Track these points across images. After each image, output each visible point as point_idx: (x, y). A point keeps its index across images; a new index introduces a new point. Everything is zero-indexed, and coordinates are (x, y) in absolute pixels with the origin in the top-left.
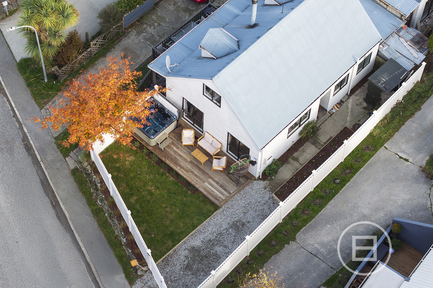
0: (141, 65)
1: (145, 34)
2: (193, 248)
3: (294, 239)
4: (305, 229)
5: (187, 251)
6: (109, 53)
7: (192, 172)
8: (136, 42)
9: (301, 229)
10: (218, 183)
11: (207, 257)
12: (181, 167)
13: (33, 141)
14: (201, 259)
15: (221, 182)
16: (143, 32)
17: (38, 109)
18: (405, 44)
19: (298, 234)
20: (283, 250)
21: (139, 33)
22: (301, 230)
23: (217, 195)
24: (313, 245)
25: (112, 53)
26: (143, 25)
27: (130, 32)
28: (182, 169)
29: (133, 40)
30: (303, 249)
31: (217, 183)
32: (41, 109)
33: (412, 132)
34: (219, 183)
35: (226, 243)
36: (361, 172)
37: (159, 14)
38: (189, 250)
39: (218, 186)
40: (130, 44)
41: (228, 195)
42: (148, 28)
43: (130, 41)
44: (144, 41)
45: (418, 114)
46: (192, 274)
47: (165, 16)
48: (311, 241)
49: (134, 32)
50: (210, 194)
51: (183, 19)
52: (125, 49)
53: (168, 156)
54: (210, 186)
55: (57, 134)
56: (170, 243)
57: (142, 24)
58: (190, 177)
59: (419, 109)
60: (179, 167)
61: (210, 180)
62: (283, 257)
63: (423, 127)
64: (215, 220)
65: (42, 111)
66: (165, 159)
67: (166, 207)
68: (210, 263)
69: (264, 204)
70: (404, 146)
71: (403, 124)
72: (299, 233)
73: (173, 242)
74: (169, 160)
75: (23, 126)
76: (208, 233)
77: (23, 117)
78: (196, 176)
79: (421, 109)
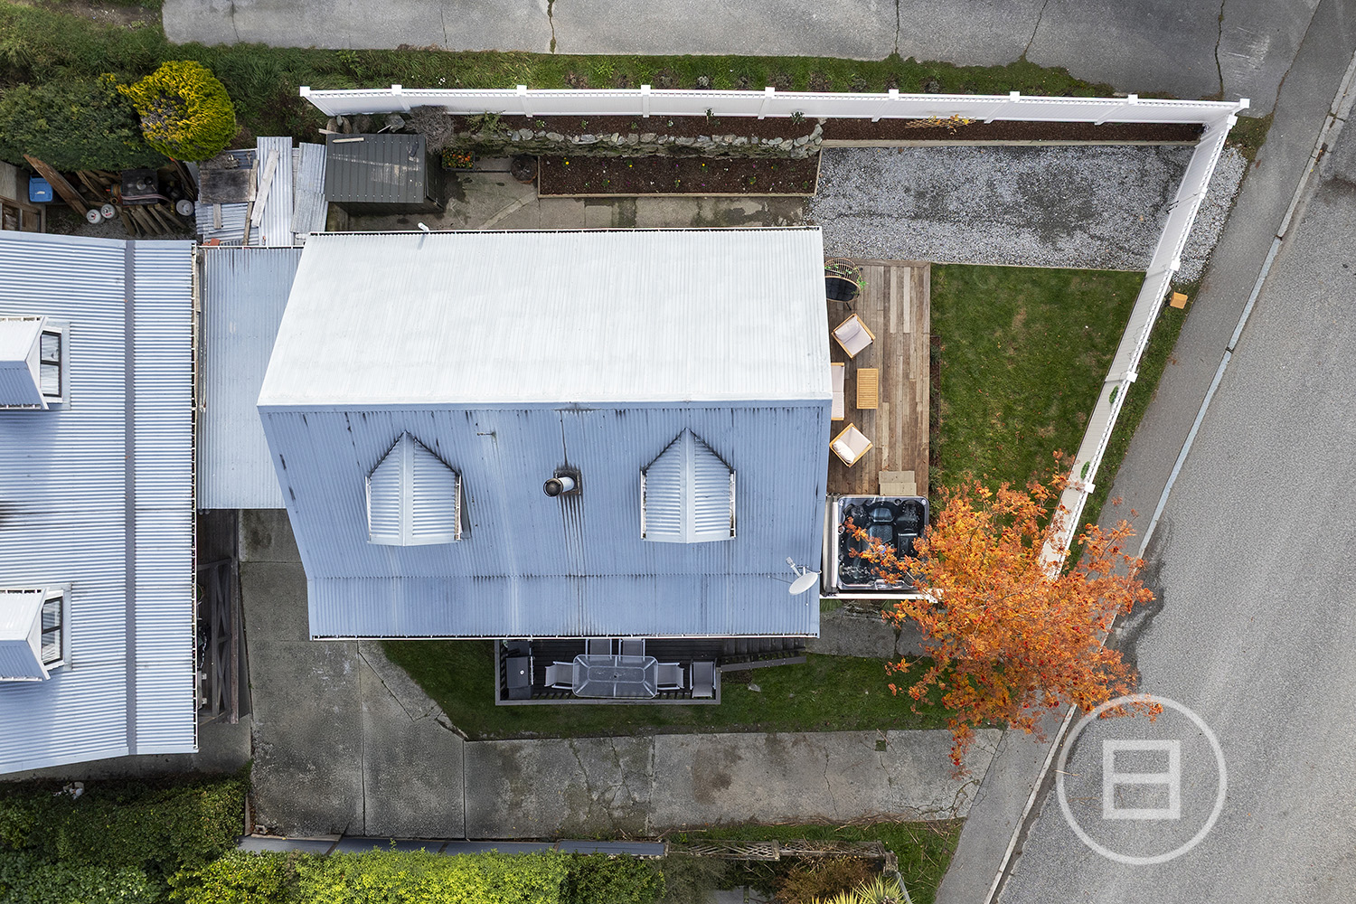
0: (711, 732)
1: (636, 795)
2: (1044, 239)
3: (894, 57)
4: (856, 54)
5: (1059, 245)
6: (736, 820)
7: (906, 376)
8: (668, 794)
9: (862, 62)
10: (884, 310)
11: (1040, 200)
12: (914, 405)
13: (1042, 762)
14: (1053, 206)
15: (880, 306)
16: (635, 803)
17: (967, 826)
18: (261, 203)
19: (879, 60)
20: (931, 58)
21: (643, 808)
22: (865, 59)
23: (911, 287)
24: (878, 13)
25: (732, 815)
26: (618, 819)
27: (655, 830)
28: (917, 400)
29: (670, 804)
30: (901, 23)
31: (886, 311)
32: (962, 820)
33: (473, 21)
34: (885, 307)
35: (984, 191)
36: (649, 49)
37: (566, 813)
38: (1054, 243)
39: (891, 303)
40: (683, 801)
41: (893, 269)
42: (616, 803)
43: (676, 809)
44: (655, 780)
45: (420, 42)
46: (1093, 194)
47: (561, 798)
48: (873, 24)
49: (650, 822)
50: (922, 303)
51: (538, 753)
52: (703, 797)
53: (913, 451)
54: (907, 317)
55: (993, 732)
56: (1075, 285)
57: (616, 824)
58: (918, 369)
59: (405, 51)
60: (919, 409)
61: (892, 330)
62: (947, 45)
63: (441, 10)
64: (955, 253)
65: (965, 816)
66: (924, 449)
67: (1011, 359)
68: (1047, 183)
69: (844, 196)
70: (518, 13)
71: (468, 55)
72: (874, 60)
73: (1067, 283)
74: (921, 440)
75: (1025, 816)
76: (993, 240)
77: (1007, 836)
78: (907, 362)
79: (401, 45)
